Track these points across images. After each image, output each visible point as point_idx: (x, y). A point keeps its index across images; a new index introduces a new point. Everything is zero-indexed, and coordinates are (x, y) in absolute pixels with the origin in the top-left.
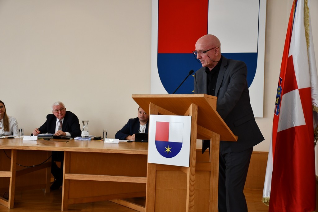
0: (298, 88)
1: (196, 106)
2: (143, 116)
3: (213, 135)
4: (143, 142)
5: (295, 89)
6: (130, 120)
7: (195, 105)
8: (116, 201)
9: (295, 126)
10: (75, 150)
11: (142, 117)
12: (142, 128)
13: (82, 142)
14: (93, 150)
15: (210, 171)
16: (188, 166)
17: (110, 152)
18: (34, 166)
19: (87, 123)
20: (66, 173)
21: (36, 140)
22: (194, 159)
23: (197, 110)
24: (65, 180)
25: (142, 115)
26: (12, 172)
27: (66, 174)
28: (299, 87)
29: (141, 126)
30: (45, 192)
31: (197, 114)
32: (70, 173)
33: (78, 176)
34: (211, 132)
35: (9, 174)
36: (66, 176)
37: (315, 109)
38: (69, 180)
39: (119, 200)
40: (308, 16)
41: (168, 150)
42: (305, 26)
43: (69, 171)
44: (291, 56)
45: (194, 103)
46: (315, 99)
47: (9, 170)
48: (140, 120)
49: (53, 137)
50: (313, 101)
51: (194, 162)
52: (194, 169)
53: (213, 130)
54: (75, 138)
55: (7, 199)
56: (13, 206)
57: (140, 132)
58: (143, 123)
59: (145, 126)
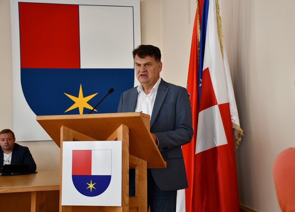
0: (217, 104)
1: (127, 128)
2: (7, 143)
3: (140, 163)
4: (13, 175)
5: (214, 105)
7: (125, 126)
9: (217, 146)
11: (6, 145)
12: (6, 157)
15: (138, 208)
16: (121, 206)
22: (127, 196)
23: (128, 132)
25: (5, 142)
28: (219, 103)
29: (5, 155)
31: (128, 137)
34: (137, 158)
37: (234, 126)
40: (221, 26)
41: (91, 186)
42: (219, 37)
44: (208, 69)
45: (125, 124)
46: (233, 116)
48: (4, 149)
50: (232, 118)
51: (127, 199)
52: (127, 208)
53: (140, 157)
57: (4, 162)
58: (7, 152)
59: (10, 155)
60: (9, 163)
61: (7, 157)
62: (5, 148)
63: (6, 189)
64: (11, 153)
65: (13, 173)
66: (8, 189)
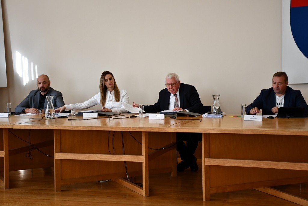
4: (289, 118)
6: (263, 91)
8: (262, 190)
10: (220, 131)
13: (214, 120)
14: (242, 131)
17: (264, 133)
18: (163, 148)
19: (218, 98)
20: (205, 157)
21: (163, 119)
24: (206, 166)
26: (144, 157)
27: (206, 159)
30: (172, 176)
32: (210, 157)
33: (220, 161)
35: (141, 159)
36: (206, 162)
38: (210, 166)
39: (266, 188)
43: (208, 156)
47: (141, 154)
49: (177, 115)
54: (204, 115)
55: (141, 186)
56: (148, 194)
57: (276, 104)
58: (280, 95)
59: (282, 98)
60: (282, 106)
61: (280, 100)
62: (277, 91)
63: (291, 132)
64: (283, 96)
65: (288, 116)
66: (293, 132)
